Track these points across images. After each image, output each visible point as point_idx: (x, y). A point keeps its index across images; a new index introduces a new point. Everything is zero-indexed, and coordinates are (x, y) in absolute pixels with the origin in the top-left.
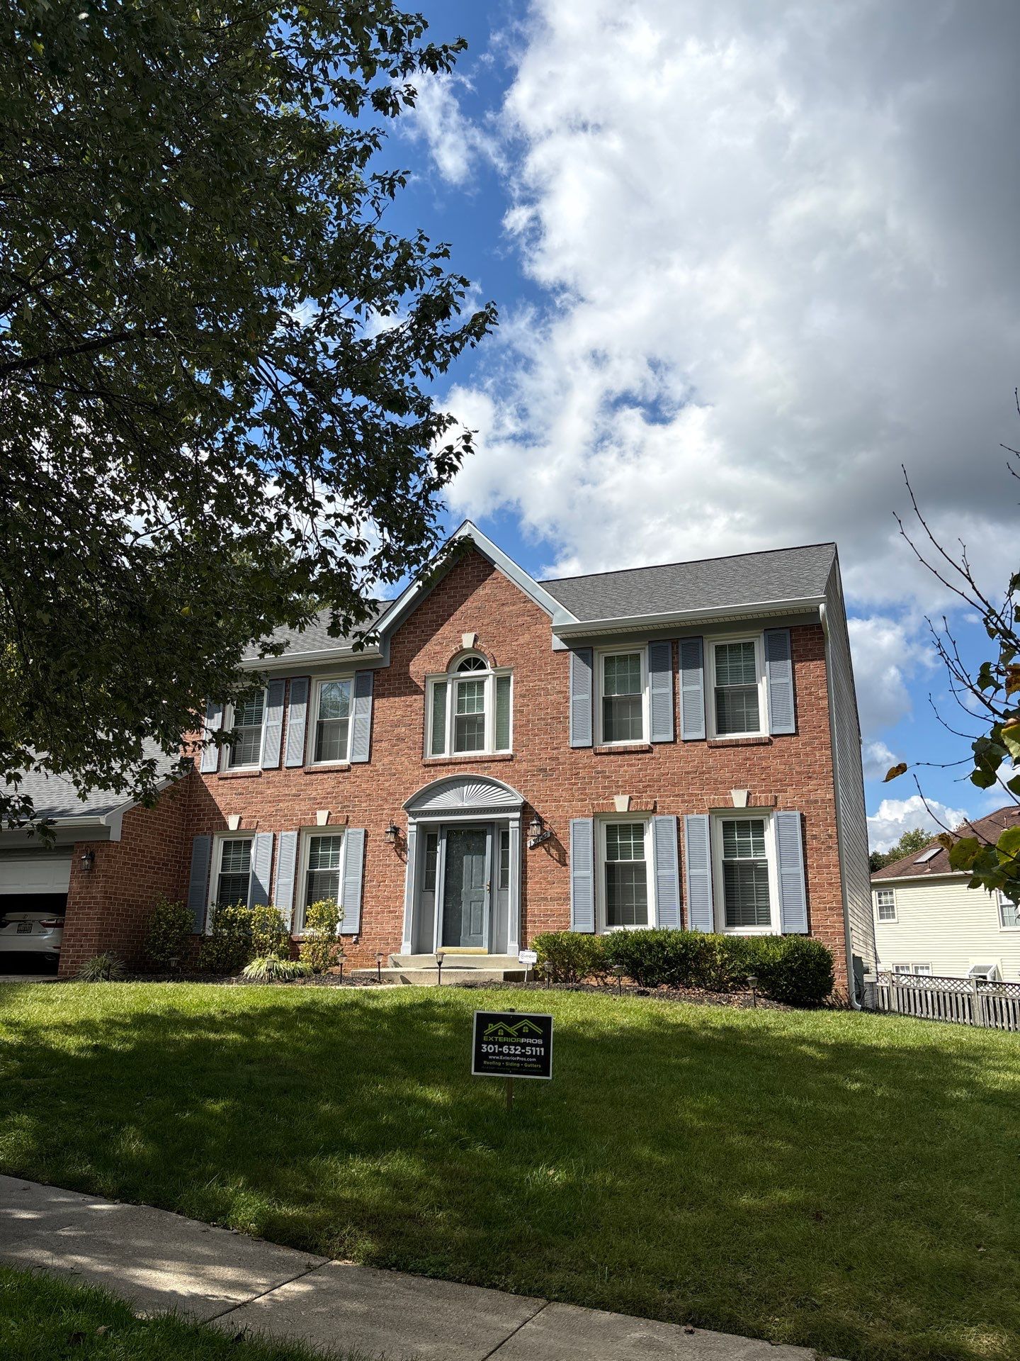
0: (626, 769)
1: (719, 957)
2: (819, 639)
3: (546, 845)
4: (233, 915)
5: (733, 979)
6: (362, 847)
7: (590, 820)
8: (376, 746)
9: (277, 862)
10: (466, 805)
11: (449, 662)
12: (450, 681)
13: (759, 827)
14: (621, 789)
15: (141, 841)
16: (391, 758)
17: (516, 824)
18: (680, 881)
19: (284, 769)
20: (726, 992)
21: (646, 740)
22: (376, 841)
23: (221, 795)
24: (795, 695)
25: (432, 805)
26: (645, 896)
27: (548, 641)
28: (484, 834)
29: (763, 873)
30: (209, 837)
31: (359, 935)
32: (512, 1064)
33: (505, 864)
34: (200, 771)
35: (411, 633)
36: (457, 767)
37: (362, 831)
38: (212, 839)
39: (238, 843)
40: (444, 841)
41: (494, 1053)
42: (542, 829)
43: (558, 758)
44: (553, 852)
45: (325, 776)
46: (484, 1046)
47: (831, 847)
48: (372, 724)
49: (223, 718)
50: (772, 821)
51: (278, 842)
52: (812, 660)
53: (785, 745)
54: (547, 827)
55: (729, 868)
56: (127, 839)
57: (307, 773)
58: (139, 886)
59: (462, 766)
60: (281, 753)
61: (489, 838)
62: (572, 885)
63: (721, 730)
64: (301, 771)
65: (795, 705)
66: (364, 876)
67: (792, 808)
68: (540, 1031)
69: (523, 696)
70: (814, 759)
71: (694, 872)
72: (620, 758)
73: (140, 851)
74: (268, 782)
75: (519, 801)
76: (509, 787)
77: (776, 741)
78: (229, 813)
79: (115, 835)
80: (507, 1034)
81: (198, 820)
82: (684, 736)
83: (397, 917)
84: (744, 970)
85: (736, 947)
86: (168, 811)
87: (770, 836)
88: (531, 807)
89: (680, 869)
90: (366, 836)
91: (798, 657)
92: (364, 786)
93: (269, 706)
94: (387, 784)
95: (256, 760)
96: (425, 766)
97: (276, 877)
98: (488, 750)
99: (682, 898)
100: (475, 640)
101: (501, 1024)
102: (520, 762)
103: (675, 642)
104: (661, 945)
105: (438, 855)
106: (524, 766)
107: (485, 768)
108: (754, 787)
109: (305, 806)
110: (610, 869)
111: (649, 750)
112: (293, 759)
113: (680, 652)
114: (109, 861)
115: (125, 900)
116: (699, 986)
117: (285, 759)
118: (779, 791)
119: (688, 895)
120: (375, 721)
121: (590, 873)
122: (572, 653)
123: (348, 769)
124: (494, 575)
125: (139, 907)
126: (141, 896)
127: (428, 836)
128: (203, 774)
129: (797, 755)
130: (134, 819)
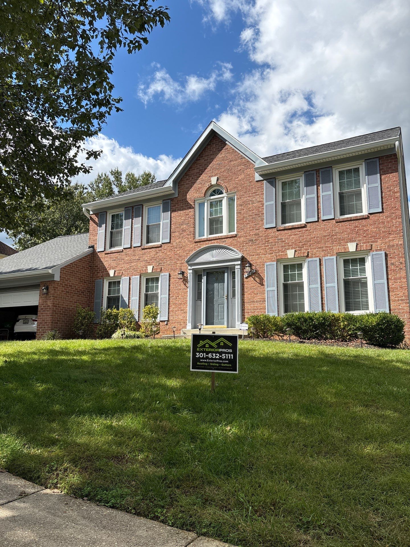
0: (293, 236)
1: (342, 324)
2: (395, 161)
3: (253, 276)
4: (111, 313)
5: (350, 335)
6: (168, 281)
7: (275, 263)
8: (173, 235)
9: (131, 290)
10: (214, 259)
11: (206, 192)
12: (206, 201)
13: (362, 261)
14: (290, 247)
15: (70, 281)
16: (180, 240)
17: (239, 267)
18: (321, 290)
19: (133, 248)
20: (346, 341)
21: (303, 222)
22: (174, 278)
23: (106, 261)
24: (382, 192)
25: (199, 260)
26: (303, 299)
27: (253, 177)
28: (224, 273)
29: (365, 284)
30: (102, 280)
31: (168, 321)
32: (214, 364)
33: (234, 287)
34: (97, 251)
35: (187, 179)
36: (210, 242)
37: (168, 274)
38: (103, 281)
39: (114, 282)
40: (205, 277)
41: (203, 358)
42: (251, 268)
43: (259, 234)
44: (257, 279)
45: (151, 250)
46: (198, 354)
47: (402, 269)
48: (171, 224)
49: (106, 226)
50: (370, 258)
51: (131, 281)
52: (391, 173)
53: (376, 218)
54: (253, 267)
55: (347, 283)
56: (63, 280)
57: (143, 249)
58: (70, 301)
59: (213, 241)
60: (131, 241)
61: (226, 274)
62: (266, 295)
63: (342, 214)
64: (140, 248)
65: (382, 197)
66: (169, 295)
67: (380, 250)
68: (230, 344)
69: (241, 205)
70: (392, 224)
71: (328, 285)
72: (290, 231)
73: (70, 286)
74: (126, 254)
75: (239, 256)
76: (235, 249)
77: (371, 216)
78: (110, 269)
79: (57, 278)
80: (211, 347)
81: (97, 273)
82: (323, 218)
83: (185, 313)
84: (356, 330)
85: (351, 319)
86: (83, 269)
87: (368, 265)
88: (246, 259)
89: (321, 284)
90: (170, 276)
91: (383, 172)
92: (168, 253)
93: (125, 219)
94: (178, 252)
95: (121, 245)
96: (195, 242)
97: (131, 296)
98: (225, 232)
99: (322, 298)
100: (217, 180)
101: (207, 341)
102: (240, 237)
103: (317, 171)
104: (311, 319)
105: (203, 284)
106: (242, 239)
107: (224, 242)
108: (360, 240)
109: (142, 264)
110: (286, 286)
111: (305, 226)
112: (137, 243)
113: (320, 175)
114: (55, 290)
115: (63, 307)
116: (332, 339)
117: (133, 243)
118: (373, 242)
119: (325, 296)
120: (172, 223)
121: (275, 288)
122: (265, 181)
123: (161, 246)
124: (226, 147)
125: (71, 311)
126: (71, 306)
127: (198, 275)
128: (98, 252)
129: (383, 223)
130: (66, 271)
